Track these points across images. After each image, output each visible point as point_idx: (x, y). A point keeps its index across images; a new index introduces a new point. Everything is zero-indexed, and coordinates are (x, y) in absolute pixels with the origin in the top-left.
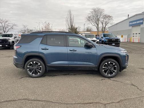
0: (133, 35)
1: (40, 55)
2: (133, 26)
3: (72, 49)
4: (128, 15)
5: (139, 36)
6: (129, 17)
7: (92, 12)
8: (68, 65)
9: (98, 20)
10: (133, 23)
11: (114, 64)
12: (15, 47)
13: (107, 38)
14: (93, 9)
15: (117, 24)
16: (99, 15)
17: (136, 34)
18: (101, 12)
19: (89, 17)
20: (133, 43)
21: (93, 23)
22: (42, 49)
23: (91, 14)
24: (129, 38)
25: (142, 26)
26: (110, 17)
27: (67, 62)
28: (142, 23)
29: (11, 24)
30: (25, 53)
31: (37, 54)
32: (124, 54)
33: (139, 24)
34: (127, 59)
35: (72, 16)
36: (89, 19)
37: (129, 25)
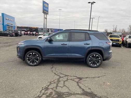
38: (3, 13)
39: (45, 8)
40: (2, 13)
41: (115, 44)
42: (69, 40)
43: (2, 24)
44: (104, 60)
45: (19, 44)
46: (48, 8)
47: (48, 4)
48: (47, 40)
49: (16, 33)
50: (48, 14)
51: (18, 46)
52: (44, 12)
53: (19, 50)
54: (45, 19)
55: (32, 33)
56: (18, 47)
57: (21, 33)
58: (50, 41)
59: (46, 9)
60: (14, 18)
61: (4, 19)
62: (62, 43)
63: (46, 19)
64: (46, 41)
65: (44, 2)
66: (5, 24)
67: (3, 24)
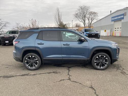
0: (115, 29)
1: (37, 49)
2: (115, 21)
3: (65, 43)
4: (111, 11)
5: (120, 30)
6: (112, 13)
7: (79, 10)
8: (62, 59)
9: (85, 17)
10: (115, 18)
11: (105, 57)
12: (14, 43)
13: (87, 33)
14: (80, 7)
15: (101, 20)
16: (85, 12)
17: (118, 28)
18: (87, 10)
19: (77, 14)
20: (115, 36)
21: (80, 20)
22: (38, 44)
23: (78, 12)
24: (111, 32)
25: (123, 21)
26: (95, 13)
27: (61, 55)
28: (123, 18)
29: (4, 22)
30: (23, 48)
31: (34, 49)
32: (115, 47)
33: (120, 20)
34: (118, 52)
35: (60, 13)
36: (77, 16)
37: (112, 20)
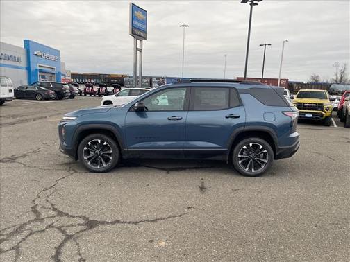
38: (28, 41)
39: (136, 23)
40: (25, 41)
41: (311, 116)
42: (188, 108)
43: (26, 69)
44: (277, 157)
45: (64, 118)
46: (145, 22)
47: (145, 12)
48: (131, 108)
49: (57, 90)
50: (145, 39)
51: (62, 123)
52: (133, 34)
53: (63, 134)
54: (138, 51)
55: (104, 89)
56: (61, 127)
57: (72, 91)
58: (140, 110)
59: (140, 25)
60: (57, 52)
61: (31, 53)
62: (170, 115)
63: (141, 51)
64: (129, 111)
65: (134, 8)
66: (33, 68)
67: (28, 68)
